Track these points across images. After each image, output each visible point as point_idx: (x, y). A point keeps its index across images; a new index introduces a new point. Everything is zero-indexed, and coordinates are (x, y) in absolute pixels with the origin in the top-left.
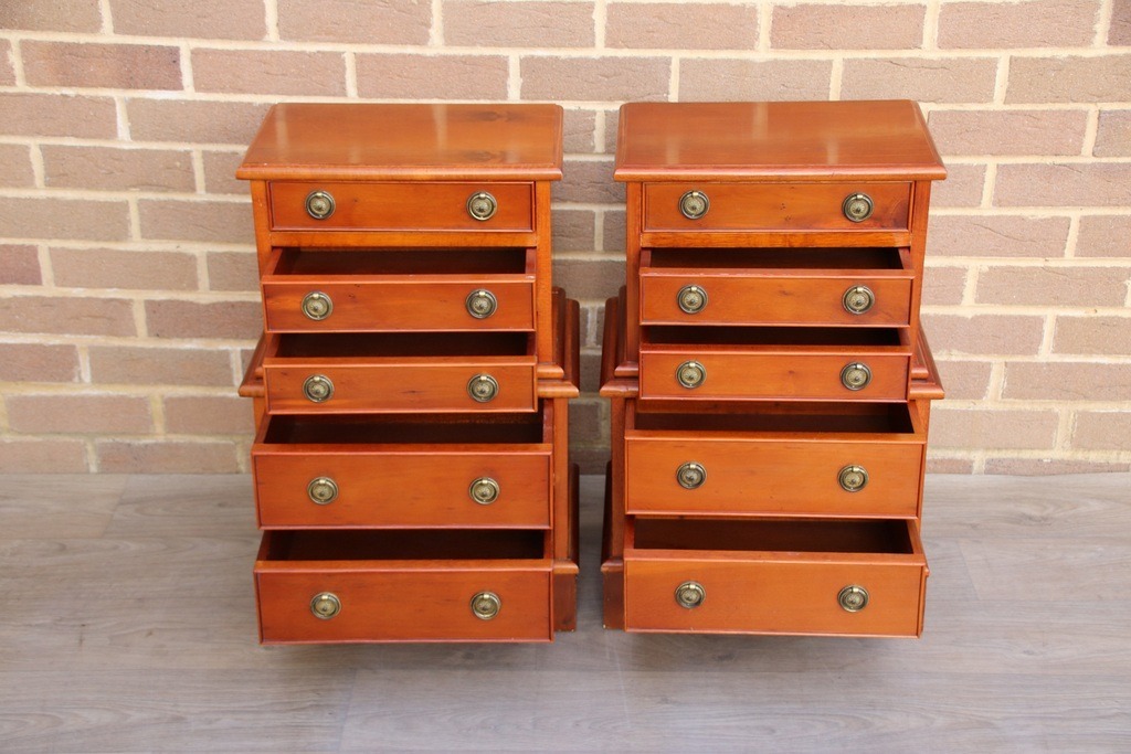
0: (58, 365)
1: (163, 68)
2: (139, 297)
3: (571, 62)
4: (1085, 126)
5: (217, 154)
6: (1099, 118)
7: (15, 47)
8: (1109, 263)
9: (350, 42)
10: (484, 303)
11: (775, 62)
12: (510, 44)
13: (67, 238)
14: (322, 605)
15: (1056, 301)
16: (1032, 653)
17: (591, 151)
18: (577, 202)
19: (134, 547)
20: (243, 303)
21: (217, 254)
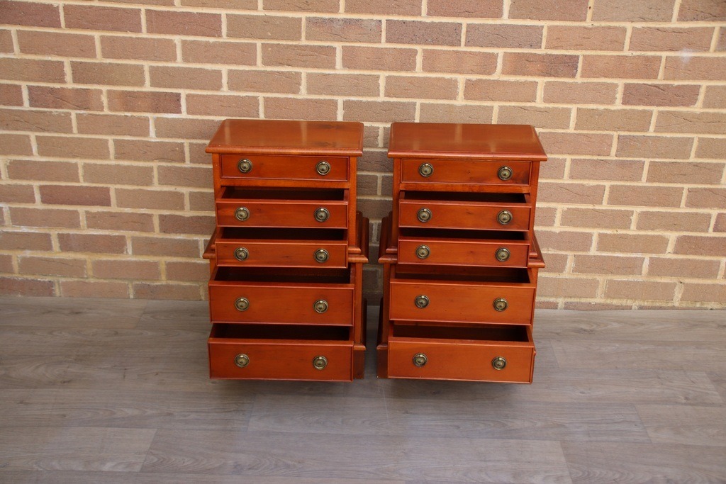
0: (116, 245)
1: (172, 103)
2: (156, 213)
3: (368, 103)
4: (612, 142)
5: (196, 144)
6: (618, 138)
7: (105, 93)
8: (623, 208)
9: (262, 92)
10: (323, 214)
11: (466, 105)
12: (339, 94)
13: (124, 184)
14: (241, 360)
15: (599, 226)
16: (584, 393)
17: (376, 146)
18: (369, 171)
19: (150, 333)
20: (206, 217)
21: (194, 193)
